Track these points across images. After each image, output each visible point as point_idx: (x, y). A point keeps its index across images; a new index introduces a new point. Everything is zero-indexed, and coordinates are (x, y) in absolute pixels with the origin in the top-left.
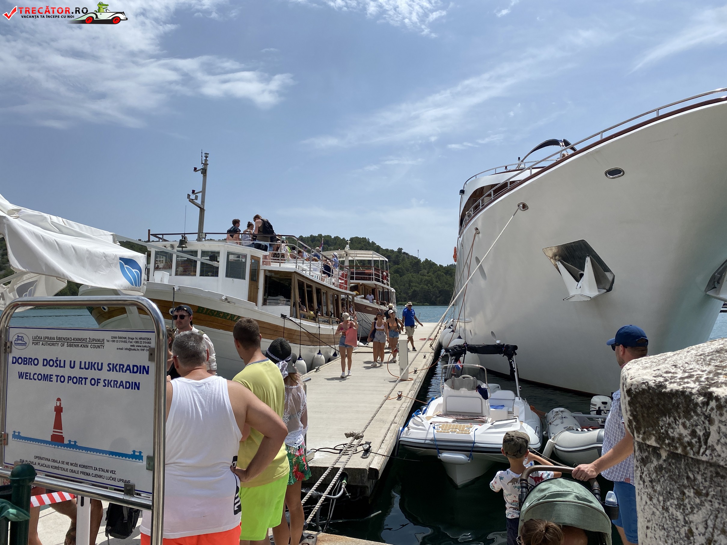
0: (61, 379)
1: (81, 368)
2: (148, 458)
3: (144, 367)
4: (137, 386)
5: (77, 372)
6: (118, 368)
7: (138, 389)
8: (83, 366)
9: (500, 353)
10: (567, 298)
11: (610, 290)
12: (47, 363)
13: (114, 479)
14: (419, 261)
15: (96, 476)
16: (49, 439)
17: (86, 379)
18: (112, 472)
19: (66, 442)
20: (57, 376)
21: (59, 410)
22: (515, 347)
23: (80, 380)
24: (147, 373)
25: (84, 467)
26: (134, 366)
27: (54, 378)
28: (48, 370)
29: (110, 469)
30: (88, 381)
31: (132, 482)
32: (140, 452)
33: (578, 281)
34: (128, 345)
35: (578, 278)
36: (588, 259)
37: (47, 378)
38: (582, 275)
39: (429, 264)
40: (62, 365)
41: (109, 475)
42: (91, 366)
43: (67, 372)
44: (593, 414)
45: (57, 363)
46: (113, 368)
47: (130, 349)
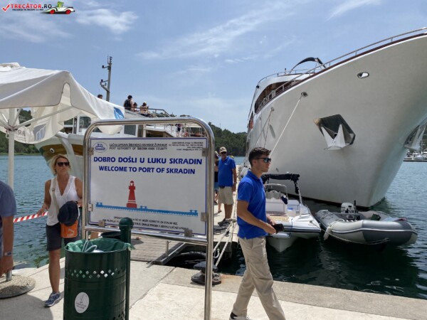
0: (134, 169)
1: (149, 162)
2: (202, 214)
3: (198, 160)
4: (193, 171)
5: (146, 165)
6: (178, 161)
7: (194, 173)
8: (150, 161)
9: (289, 179)
10: (326, 148)
11: (352, 143)
12: (121, 160)
13: (177, 228)
14: (221, 130)
15: (162, 226)
16: (126, 206)
17: (153, 169)
18: (174, 223)
19: (138, 207)
20: (130, 168)
21: (132, 188)
22: (298, 176)
23: (148, 170)
24: (201, 163)
25: (153, 221)
26: (190, 160)
27: (128, 169)
28: (123, 164)
29: (173, 221)
30: (155, 170)
31: (190, 228)
32: (196, 211)
33: (333, 138)
34: (186, 147)
35: (334, 136)
36: (341, 126)
37: (122, 169)
38: (336, 135)
39: (227, 132)
40: (134, 160)
41: (172, 225)
42: (157, 161)
43: (138, 165)
44: (343, 213)
45: (130, 160)
46: (173, 161)
47: (187, 150)
